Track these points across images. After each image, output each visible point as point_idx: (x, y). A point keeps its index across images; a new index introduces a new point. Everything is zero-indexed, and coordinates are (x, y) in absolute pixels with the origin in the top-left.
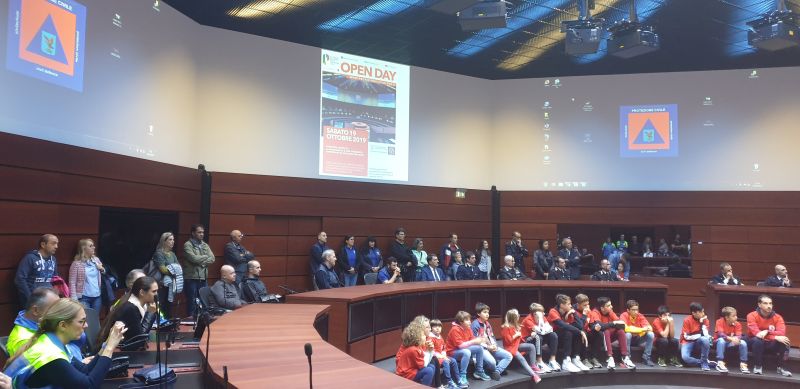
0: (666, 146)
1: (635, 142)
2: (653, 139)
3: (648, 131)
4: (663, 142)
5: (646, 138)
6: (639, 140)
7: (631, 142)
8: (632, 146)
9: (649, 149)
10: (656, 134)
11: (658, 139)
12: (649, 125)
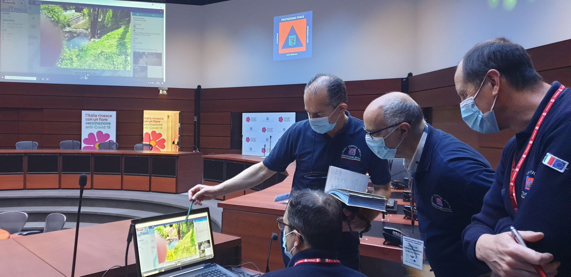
0: (303, 49)
1: (283, 48)
2: (295, 43)
3: (292, 37)
4: (302, 46)
5: (290, 43)
6: (286, 45)
7: (280, 46)
8: (281, 51)
9: (292, 52)
10: (298, 38)
11: (299, 44)
12: (293, 32)
